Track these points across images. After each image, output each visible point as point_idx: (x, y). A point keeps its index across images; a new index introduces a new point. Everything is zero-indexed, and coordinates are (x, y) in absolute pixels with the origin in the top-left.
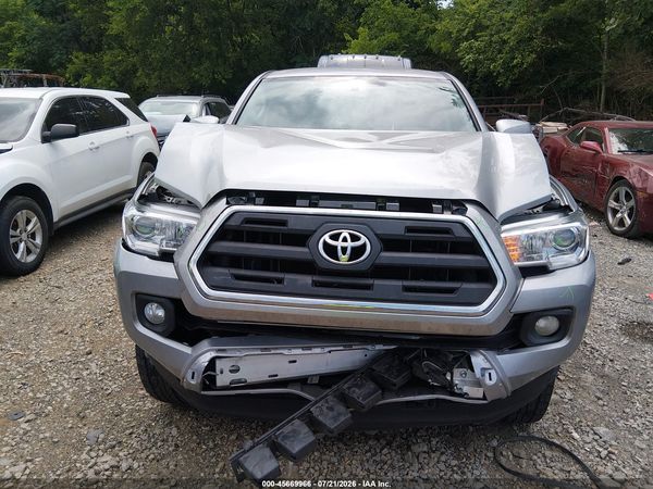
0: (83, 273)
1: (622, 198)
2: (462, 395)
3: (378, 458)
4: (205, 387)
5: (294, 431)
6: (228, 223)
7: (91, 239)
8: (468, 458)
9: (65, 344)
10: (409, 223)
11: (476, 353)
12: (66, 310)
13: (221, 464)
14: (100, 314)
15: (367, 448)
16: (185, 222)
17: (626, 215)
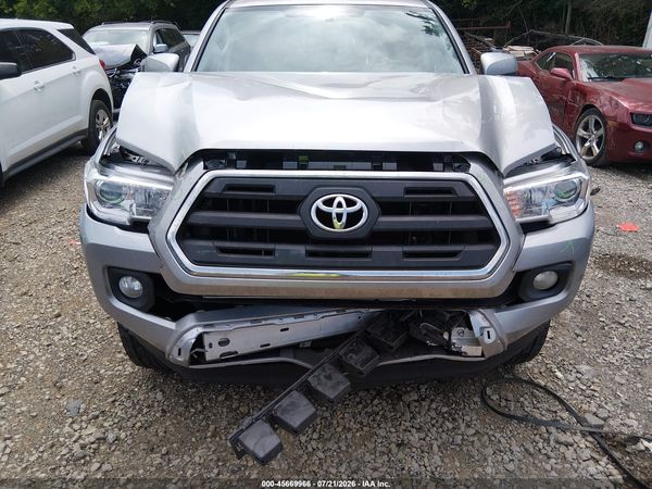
0: (41, 226)
1: (592, 127)
2: (459, 353)
3: (369, 410)
4: (193, 361)
5: (292, 404)
6: (208, 190)
7: (45, 187)
8: (457, 404)
9: (31, 307)
10: (409, 184)
11: (475, 312)
12: (27, 268)
13: (212, 427)
14: (64, 272)
15: (358, 399)
16: (155, 186)
17: (594, 144)
